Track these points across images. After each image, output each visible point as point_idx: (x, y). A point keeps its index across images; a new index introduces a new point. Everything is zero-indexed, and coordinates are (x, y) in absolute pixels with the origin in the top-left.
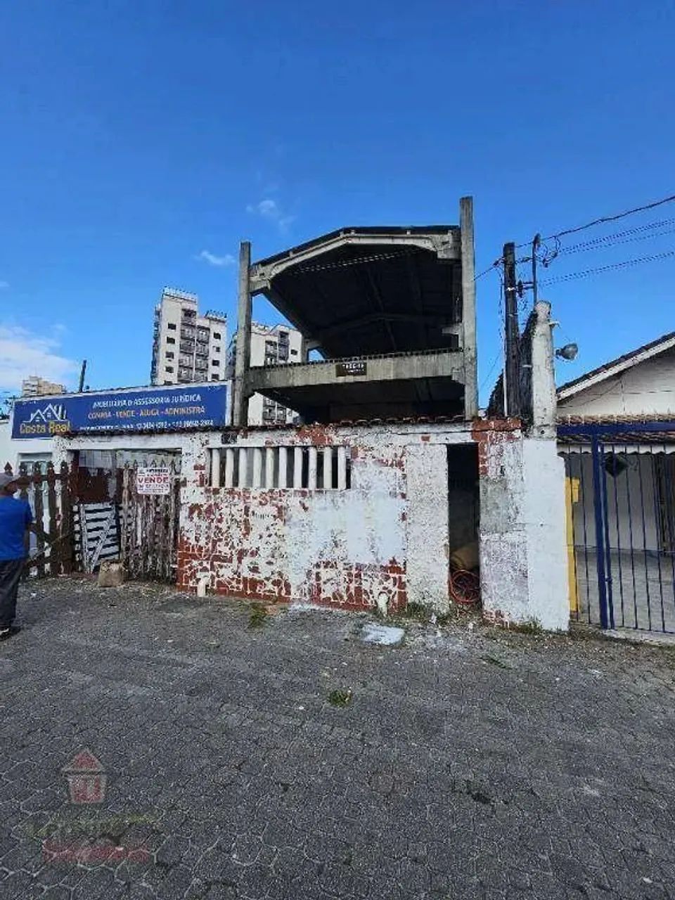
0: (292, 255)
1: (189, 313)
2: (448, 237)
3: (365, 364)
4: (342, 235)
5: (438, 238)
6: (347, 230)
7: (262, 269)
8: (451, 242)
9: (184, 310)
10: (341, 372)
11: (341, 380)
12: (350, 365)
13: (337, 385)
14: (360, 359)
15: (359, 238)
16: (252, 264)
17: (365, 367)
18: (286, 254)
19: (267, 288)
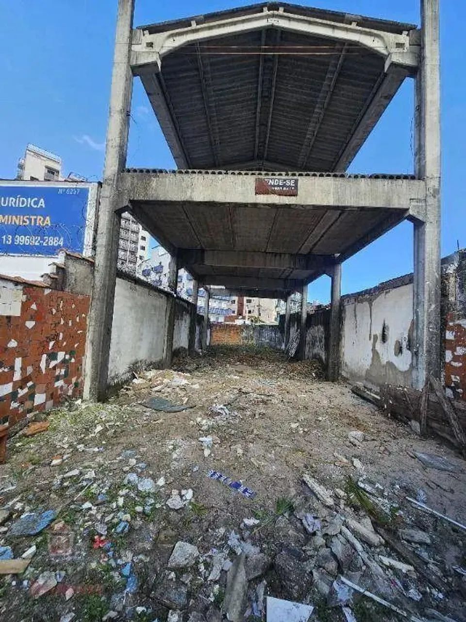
0: (194, 26)
1: (51, 171)
2: (404, 38)
3: (296, 181)
4: (266, 12)
5: (391, 37)
6: (273, 7)
7: (148, 38)
8: (407, 45)
9: (47, 167)
10: (261, 189)
11: (262, 199)
12: (275, 180)
13: (255, 205)
14: (287, 175)
15: (289, 19)
16: (134, 28)
17: (296, 187)
18: (186, 23)
19: (155, 64)
